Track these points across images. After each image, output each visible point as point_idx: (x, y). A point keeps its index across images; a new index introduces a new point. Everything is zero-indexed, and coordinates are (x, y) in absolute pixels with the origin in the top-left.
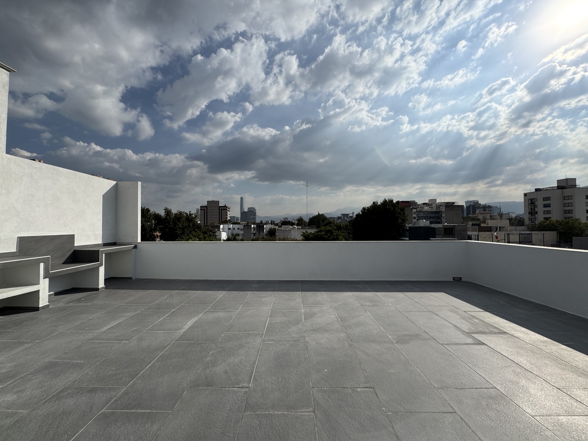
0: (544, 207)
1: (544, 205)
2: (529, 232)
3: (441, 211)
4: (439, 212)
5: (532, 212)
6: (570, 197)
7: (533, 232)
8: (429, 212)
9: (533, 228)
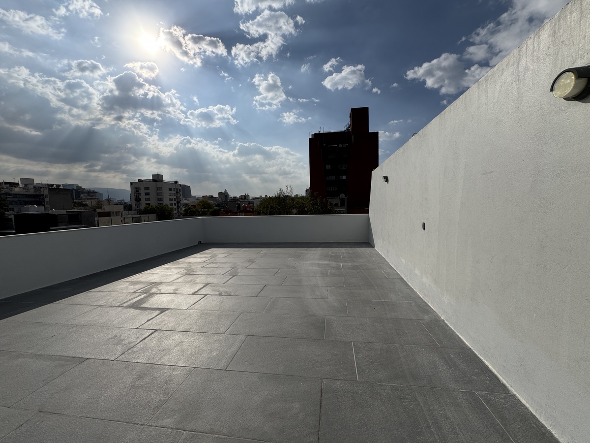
0: (146, 195)
1: (145, 193)
2: (139, 216)
3: (43, 195)
4: (41, 195)
5: (138, 199)
6: (160, 189)
7: (142, 215)
8: (23, 195)
9: (141, 212)
